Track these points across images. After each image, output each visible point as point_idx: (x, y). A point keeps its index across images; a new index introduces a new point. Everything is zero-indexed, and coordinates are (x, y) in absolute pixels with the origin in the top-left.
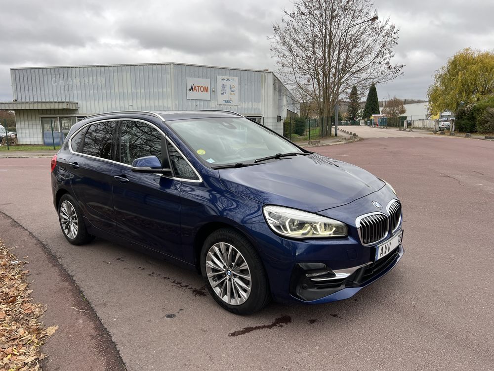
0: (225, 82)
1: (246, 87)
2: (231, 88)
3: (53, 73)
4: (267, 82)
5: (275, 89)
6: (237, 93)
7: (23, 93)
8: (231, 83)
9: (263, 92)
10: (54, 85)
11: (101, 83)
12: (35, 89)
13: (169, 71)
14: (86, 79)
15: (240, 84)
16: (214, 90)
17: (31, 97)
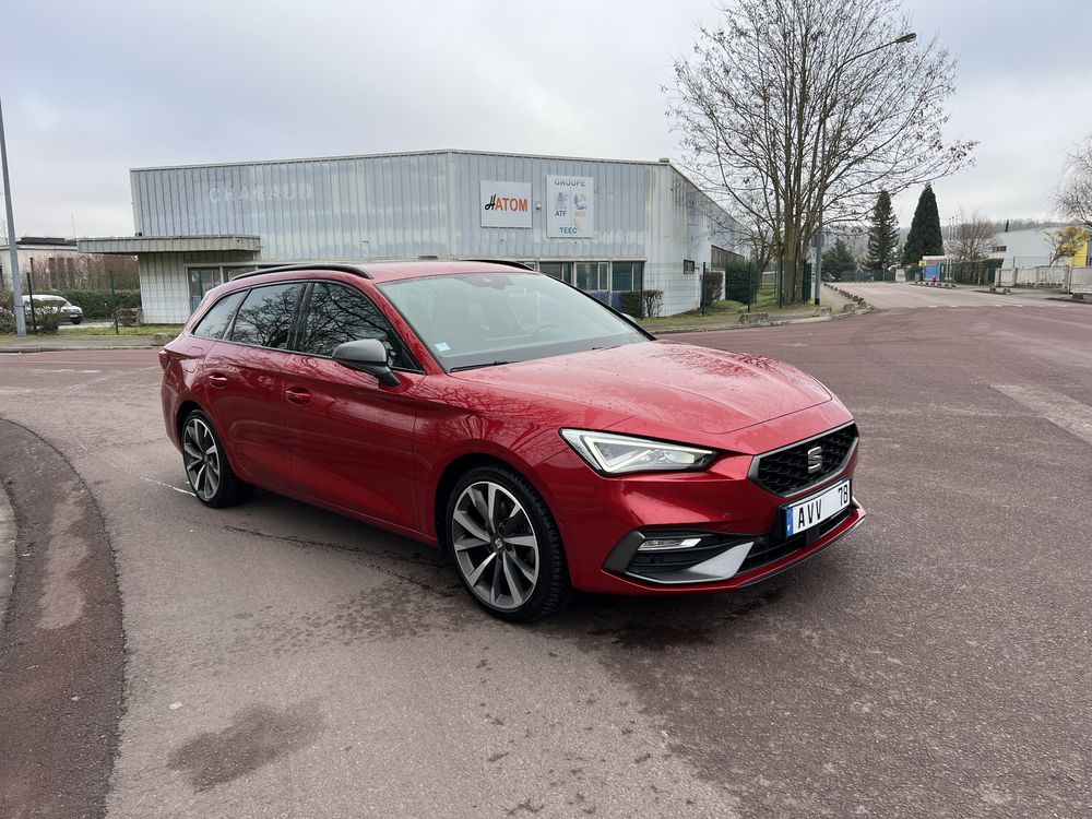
0: (564, 189)
1: (610, 198)
2: (576, 201)
3: (213, 178)
4: (657, 186)
5: (677, 201)
6: (590, 211)
7: (154, 219)
8: (578, 190)
9: (648, 208)
10: (214, 201)
11: (305, 195)
12: (176, 211)
13: (444, 168)
14: (276, 187)
15: (597, 192)
16: (539, 206)
17: (170, 227)
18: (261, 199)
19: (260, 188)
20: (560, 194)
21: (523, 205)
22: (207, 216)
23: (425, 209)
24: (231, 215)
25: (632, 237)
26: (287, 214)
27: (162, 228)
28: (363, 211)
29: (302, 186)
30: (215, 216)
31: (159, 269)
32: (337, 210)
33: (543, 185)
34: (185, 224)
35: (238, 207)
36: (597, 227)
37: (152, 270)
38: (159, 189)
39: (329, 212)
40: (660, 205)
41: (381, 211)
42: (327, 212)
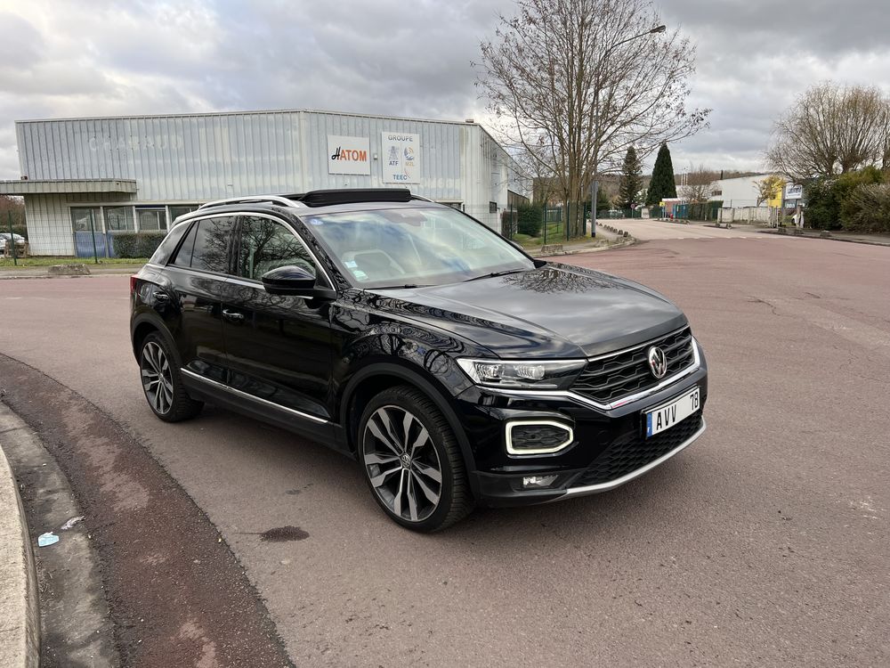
0: (396, 143)
1: (433, 151)
2: (406, 153)
3: (91, 129)
4: (469, 142)
5: (485, 154)
6: (417, 161)
7: (38, 164)
8: (406, 144)
9: (463, 159)
10: (94, 150)
11: (176, 146)
12: (59, 158)
13: (297, 124)
14: (150, 139)
15: (422, 146)
16: (376, 157)
17: (53, 171)
18: (137, 148)
19: (136, 139)
20: (393, 148)
21: (363, 156)
22: (88, 163)
23: (282, 158)
24: (109, 162)
25: (450, 183)
26: (160, 162)
27: (46, 172)
28: (228, 160)
29: (173, 138)
30: (95, 162)
31: (44, 208)
32: (205, 159)
33: (379, 139)
34: (67, 169)
35: (116, 155)
36: (423, 174)
37: (37, 209)
38: (43, 139)
39: (197, 160)
40: (472, 158)
41: (243, 159)
42: (195, 160)
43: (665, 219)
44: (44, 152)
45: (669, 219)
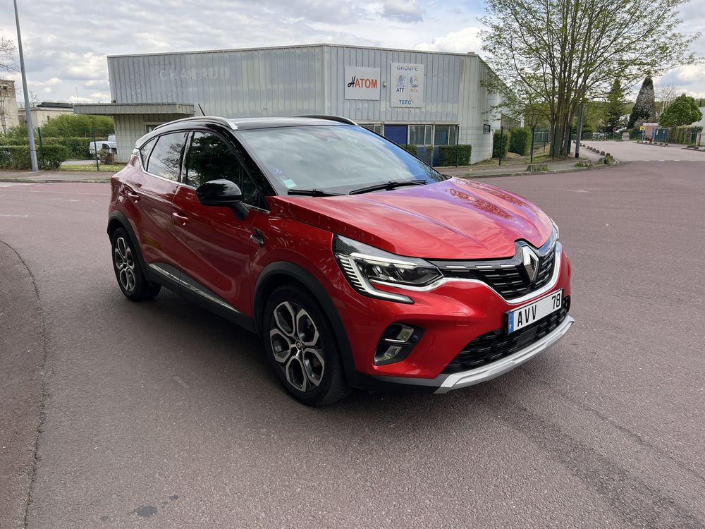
0: (403, 73)
2: (411, 81)
3: (162, 63)
4: (468, 71)
6: (420, 89)
7: (124, 91)
8: (412, 73)
9: (461, 86)
10: (164, 79)
11: (224, 76)
12: (138, 86)
13: (320, 57)
14: (205, 70)
15: (426, 75)
16: (385, 85)
17: (134, 97)
18: (194, 78)
19: (194, 71)
20: (400, 76)
21: (374, 84)
22: (159, 90)
23: (306, 86)
24: (174, 89)
25: (449, 107)
26: (212, 89)
27: (129, 98)
28: (263, 87)
29: (222, 69)
30: (164, 91)
31: (128, 126)
32: (246, 87)
33: (389, 69)
34: (144, 95)
35: (179, 83)
36: (425, 100)
37: (122, 126)
38: (126, 71)
39: (240, 88)
40: (469, 86)
41: (275, 87)
43: (644, 142)
44: (127, 81)
45: (648, 142)
